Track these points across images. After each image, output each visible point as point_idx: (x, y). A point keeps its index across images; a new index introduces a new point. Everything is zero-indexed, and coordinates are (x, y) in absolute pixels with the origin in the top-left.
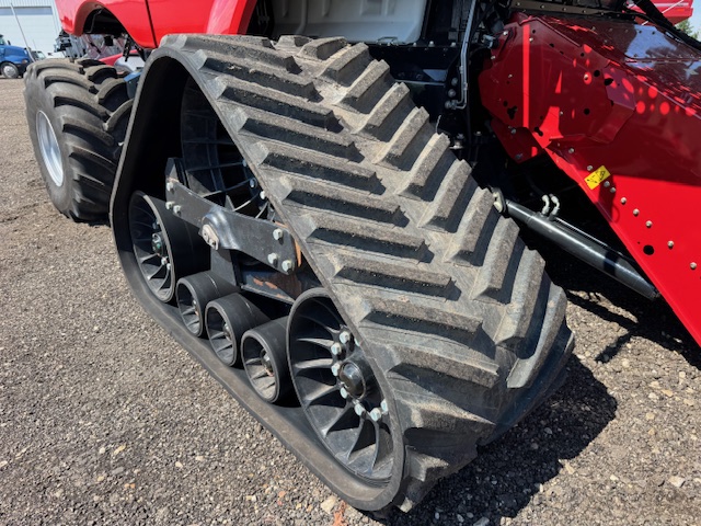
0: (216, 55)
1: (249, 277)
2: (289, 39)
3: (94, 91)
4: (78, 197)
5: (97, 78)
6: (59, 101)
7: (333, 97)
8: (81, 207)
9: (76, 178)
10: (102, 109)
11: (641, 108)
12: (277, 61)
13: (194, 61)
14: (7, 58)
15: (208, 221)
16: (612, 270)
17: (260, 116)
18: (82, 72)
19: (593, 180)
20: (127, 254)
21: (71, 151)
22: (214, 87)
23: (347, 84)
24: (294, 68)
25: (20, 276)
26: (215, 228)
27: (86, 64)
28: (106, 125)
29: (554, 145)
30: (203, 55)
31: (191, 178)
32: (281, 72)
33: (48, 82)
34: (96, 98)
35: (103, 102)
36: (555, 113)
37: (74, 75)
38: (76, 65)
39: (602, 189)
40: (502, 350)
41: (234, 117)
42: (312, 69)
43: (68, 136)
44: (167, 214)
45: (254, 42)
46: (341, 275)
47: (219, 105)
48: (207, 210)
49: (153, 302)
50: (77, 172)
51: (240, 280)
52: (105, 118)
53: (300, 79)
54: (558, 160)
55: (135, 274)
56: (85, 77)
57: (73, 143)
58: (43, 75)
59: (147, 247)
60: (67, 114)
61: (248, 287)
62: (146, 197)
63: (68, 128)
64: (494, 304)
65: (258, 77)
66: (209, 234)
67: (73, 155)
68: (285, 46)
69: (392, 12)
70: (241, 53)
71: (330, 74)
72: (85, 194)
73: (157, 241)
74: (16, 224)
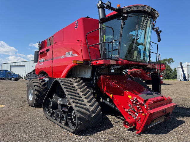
0: (62, 80)
1: (63, 108)
2: (71, 78)
3: (41, 84)
4: (35, 102)
5: (42, 82)
6: (35, 86)
7: (75, 85)
8: (35, 104)
9: (35, 98)
10: (42, 87)
11: (114, 86)
12: (69, 81)
13: (60, 81)
14: (13, 77)
15: (59, 100)
16: (115, 108)
17: (66, 87)
18: (39, 81)
19: (111, 96)
20: (44, 109)
21: (35, 94)
22: (61, 84)
23: (77, 83)
24: (71, 81)
25: (24, 114)
26: (59, 101)
27: (40, 80)
28: (42, 90)
29: (106, 91)
30: (61, 80)
31: (57, 95)
32: (69, 82)
33: (34, 83)
34: (41, 85)
35: (42, 86)
36: (105, 87)
37: (38, 81)
38: (38, 80)
39: (112, 97)
40: (91, 112)
41: (63, 87)
42: (73, 81)
43: (35, 91)
44: (53, 101)
45: (67, 79)
46: (72, 102)
47: (62, 86)
48: (59, 99)
49: (48, 116)
50: (36, 97)
51: (62, 108)
52: (42, 88)
53: (71, 83)
54: (107, 93)
55: (45, 112)
56: (40, 82)
57: (36, 92)
58: (33, 81)
59: (48, 108)
60: (36, 88)
61: (63, 109)
62: (50, 99)
63: (36, 90)
64: (91, 107)
65: (66, 82)
66: (58, 102)
67: (36, 95)
68: (70, 79)
69: (87, 74)
70: (65, 80)
71: (75, 82)
72: (36, 102)
73: (50, 106)
74: (21, 107)
